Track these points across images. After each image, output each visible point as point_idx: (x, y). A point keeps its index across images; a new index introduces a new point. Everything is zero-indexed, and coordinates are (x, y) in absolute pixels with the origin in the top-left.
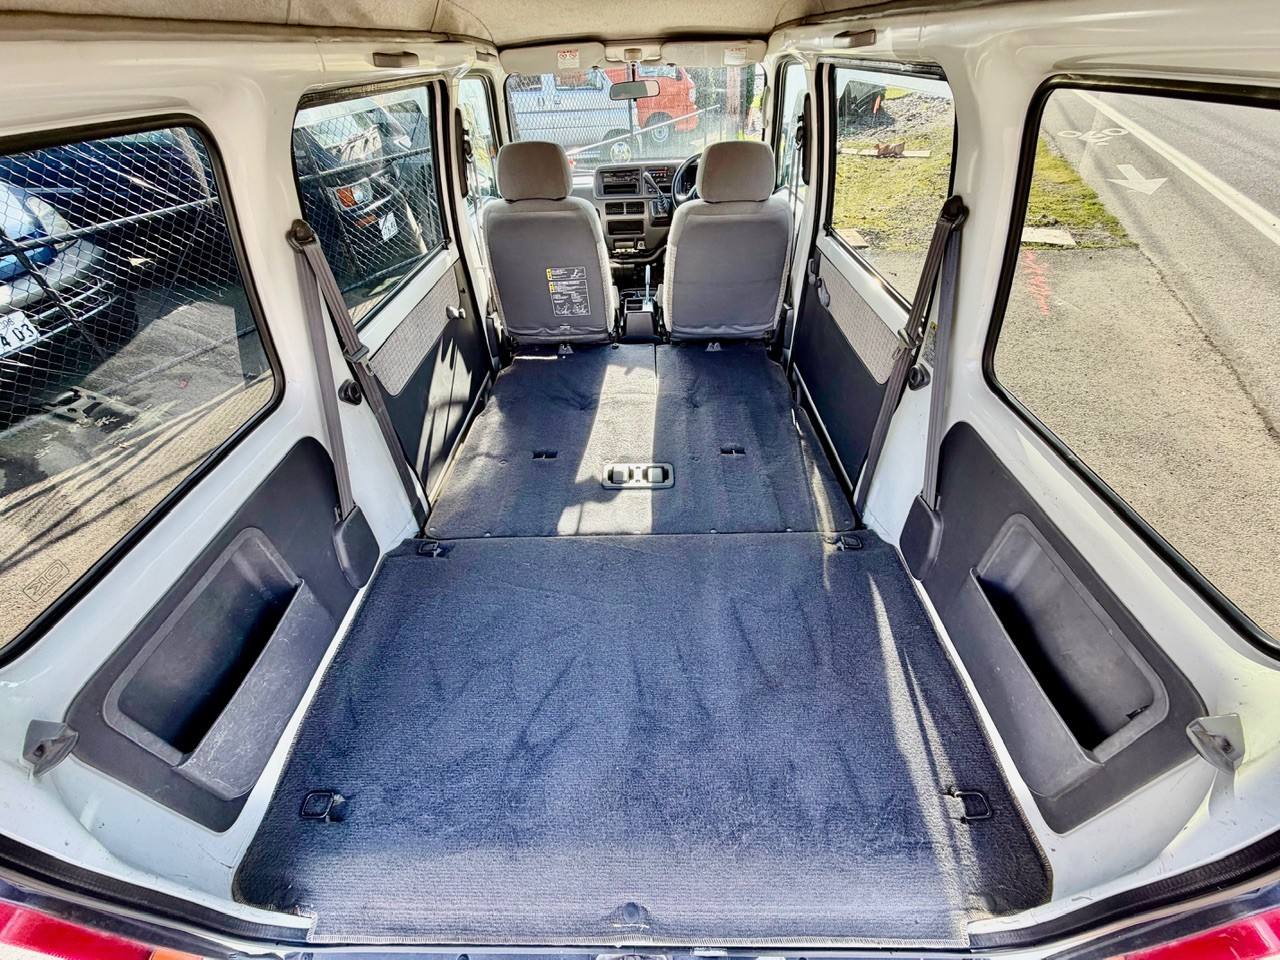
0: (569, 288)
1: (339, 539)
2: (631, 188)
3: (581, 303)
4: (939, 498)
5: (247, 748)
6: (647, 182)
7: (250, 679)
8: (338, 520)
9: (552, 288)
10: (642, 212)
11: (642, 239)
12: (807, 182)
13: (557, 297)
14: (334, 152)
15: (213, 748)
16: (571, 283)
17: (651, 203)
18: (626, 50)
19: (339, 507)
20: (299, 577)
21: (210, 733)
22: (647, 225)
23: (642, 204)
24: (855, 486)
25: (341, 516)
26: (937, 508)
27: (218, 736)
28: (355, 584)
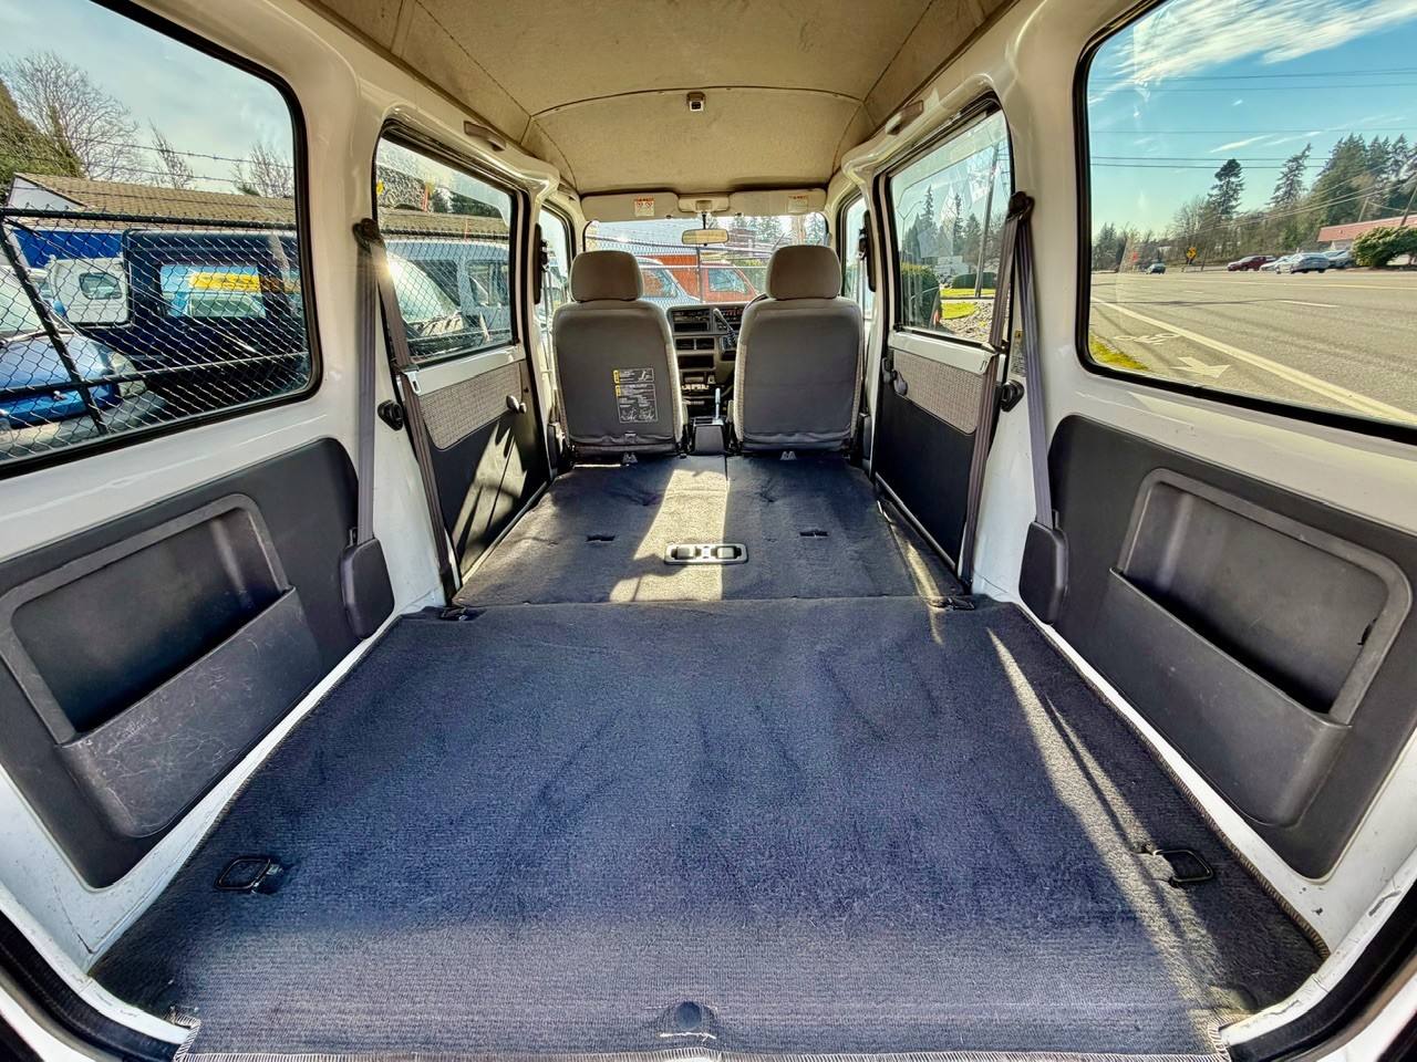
0: (637, 392)
1: (348, 565)
2: (702, 327)
3: (648, 408)
4: (1057, 514)
5: (167, 765)
6: (718, 319)
7: (196, 670)
8: (352, 544)
9: (618, 391)
10: (713, 348)
11: (713, 373)
12: (873, 289)
13: (623, 400)
14: (416, 327)
15: (119, 738)
16: (638, 386)
17: (721, 340)
18: (698, 202)
19: (356, 531)
20: (290, 583)
21: (123, 715)
22: (717, 358)
23: (712, 340)
24: (957, 562)
25: (355, 540)
26: (1057, 526)
27: (132, 724)
28: (359, 630)
